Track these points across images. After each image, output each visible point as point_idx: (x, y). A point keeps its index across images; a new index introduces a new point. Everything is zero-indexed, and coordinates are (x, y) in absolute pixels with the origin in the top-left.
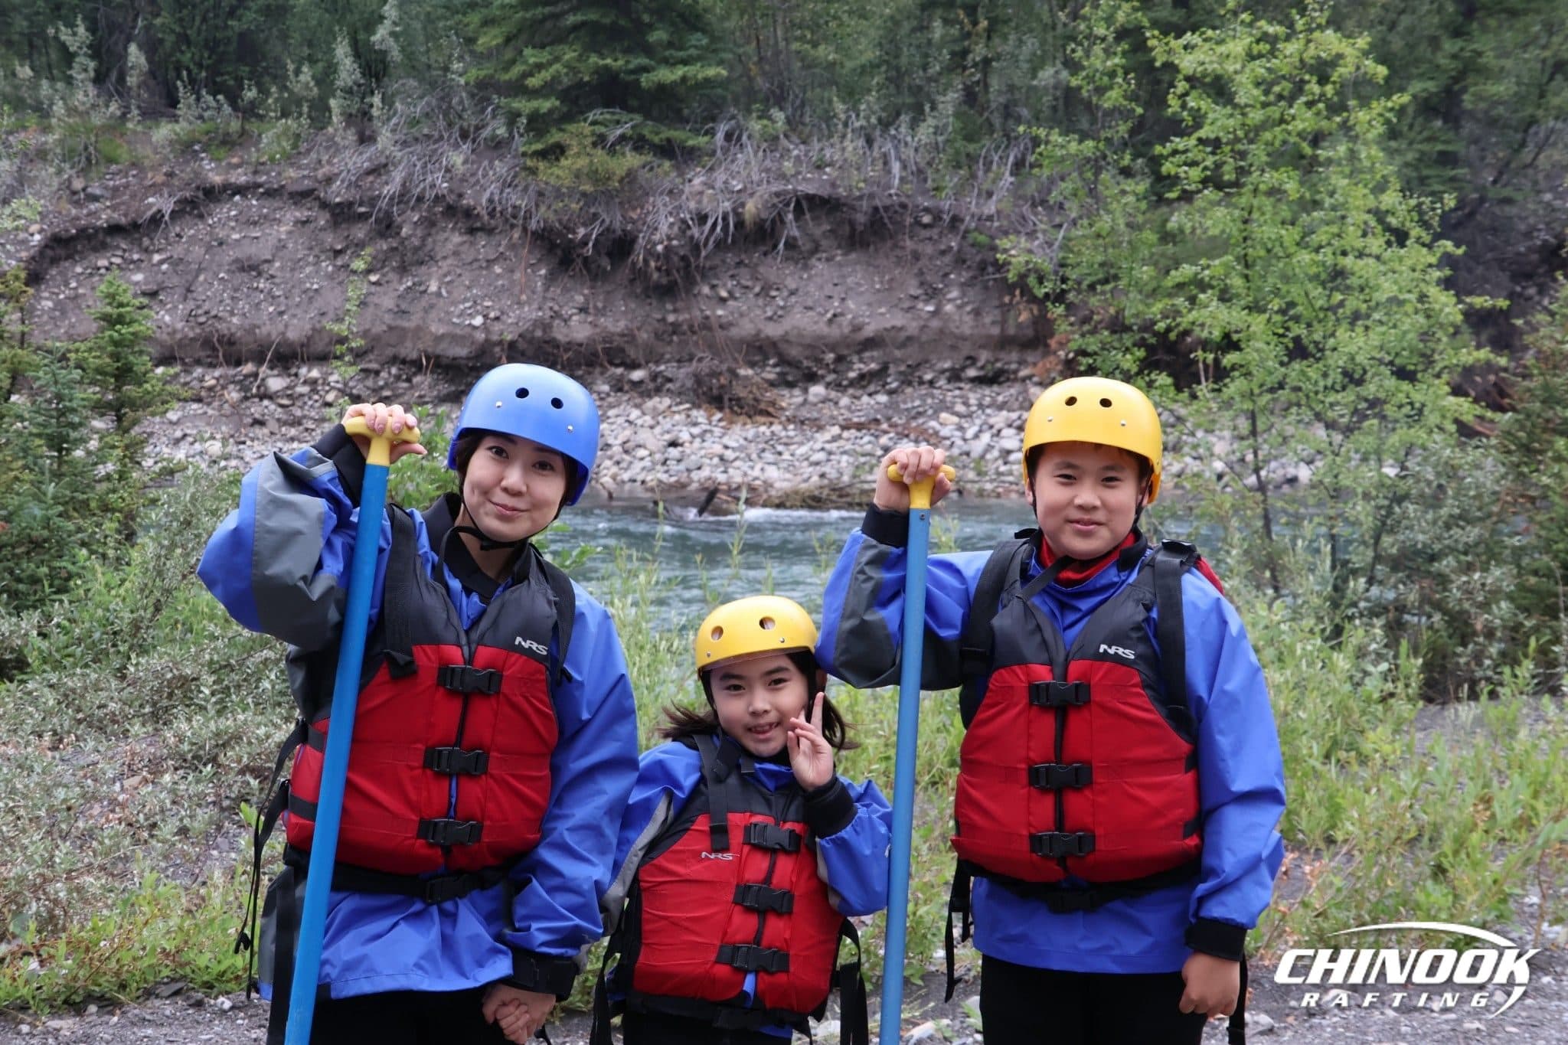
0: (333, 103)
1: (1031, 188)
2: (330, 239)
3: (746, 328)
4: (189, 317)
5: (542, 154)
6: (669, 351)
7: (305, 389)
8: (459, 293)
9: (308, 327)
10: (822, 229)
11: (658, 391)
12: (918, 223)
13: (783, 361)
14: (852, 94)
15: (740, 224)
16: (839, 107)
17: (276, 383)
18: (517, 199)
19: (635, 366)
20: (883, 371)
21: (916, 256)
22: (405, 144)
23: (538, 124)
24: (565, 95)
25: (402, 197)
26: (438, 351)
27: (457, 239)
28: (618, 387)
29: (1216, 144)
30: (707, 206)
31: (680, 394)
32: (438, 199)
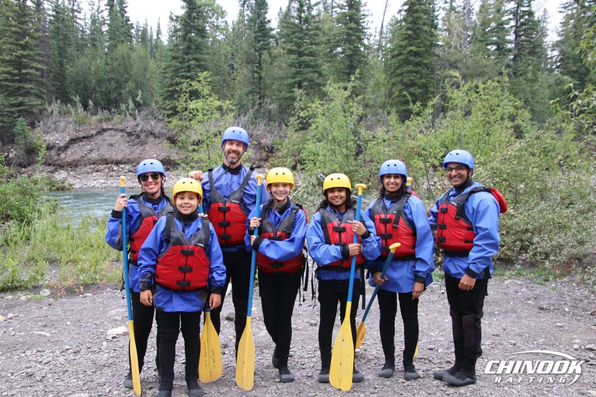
1: (268, 129)
2: (128, 139)
4: (98, 155)
7: (121, 169)
8: (152, 150)
9: (122, 157)
17: (115, 168)
18: (164, 131)
22: (143, 120)
23: (169, 116)
25: (141, 131)
27: (152, 139)
32: (149, 131)
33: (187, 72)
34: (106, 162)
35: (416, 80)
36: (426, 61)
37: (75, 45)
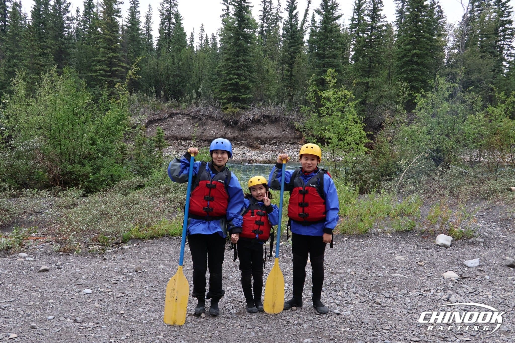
0: (192, 100)
1: (299, 114)
2: (192, 121)
3: (255, 136)
4: (170, 133)
5: (224, 109)
6: (243, 139)
7: (188, 144)
8: (211, 130)
9: (188, 135)
10: (267, 120)
11: (242, 145)
12: (282, 120)
13: (261, 141)
14: (272, 100)
15: (254, 120)
16: (270, 102)
17: (183, 143)
18: (220, 115)
19: (238, 141)
20: (276, 143)
21: (282, 125)
22: (203, 107)
23: (224, 104)
24: (228, 99)
25: (203, 115)
26: (208, 138)
27: (211, 121)
28: (236, 144)
29: (328, 108)
30: (250, 117)
31: (245, 146)
32: (208, 115)
33: (236, 70)
34: (175, 138)
35: (419, 77)
36: (426, 62)
37: (146, 49)
